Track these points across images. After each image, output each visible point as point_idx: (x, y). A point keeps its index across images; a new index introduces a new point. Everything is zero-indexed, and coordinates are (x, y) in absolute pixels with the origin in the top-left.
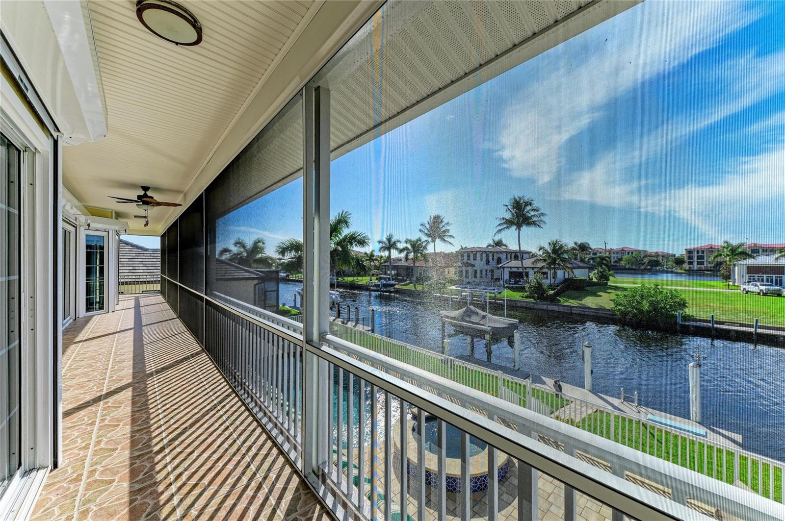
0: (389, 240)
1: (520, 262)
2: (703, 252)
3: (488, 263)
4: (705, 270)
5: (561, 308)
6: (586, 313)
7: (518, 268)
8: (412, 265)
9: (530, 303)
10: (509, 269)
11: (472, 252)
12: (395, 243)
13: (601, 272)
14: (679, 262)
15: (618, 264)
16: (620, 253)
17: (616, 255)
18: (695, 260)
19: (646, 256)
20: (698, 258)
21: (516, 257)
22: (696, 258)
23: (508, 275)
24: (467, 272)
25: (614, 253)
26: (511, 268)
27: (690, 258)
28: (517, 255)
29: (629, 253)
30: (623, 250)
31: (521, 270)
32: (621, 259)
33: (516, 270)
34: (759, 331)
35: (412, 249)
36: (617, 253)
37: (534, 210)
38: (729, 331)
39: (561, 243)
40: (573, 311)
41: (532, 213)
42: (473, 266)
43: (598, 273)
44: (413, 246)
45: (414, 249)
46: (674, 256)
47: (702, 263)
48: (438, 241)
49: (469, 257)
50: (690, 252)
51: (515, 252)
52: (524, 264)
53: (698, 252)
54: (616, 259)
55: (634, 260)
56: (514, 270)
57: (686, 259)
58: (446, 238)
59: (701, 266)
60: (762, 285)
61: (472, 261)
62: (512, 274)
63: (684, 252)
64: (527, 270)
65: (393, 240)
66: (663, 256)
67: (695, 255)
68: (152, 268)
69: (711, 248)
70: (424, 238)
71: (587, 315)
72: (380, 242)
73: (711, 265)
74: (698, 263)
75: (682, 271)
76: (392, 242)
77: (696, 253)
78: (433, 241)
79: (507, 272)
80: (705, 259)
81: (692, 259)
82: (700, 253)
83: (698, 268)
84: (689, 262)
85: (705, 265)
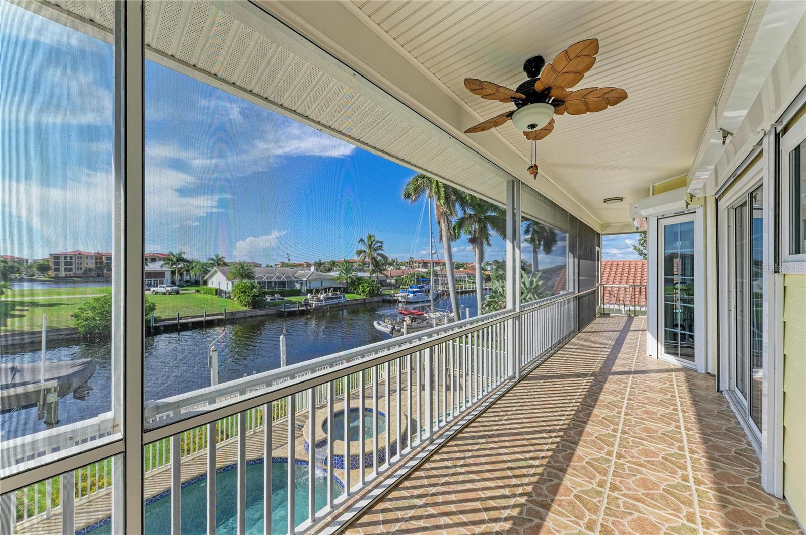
2: (71, 258)
4: (73, 277)
14: (43, 268)
18: (63, 267)
20: (67, 264)
22: (64, 264)
27: (57, 264)
34: (207, 318)
38: (187, 323)
46: (27, 261)
47: (70, 270)
50: (57, 257)
53: (66, 258)
57: (51, 264)
59: (69, 273)
60: (167, 287)
67: (62, 260)
69: (80, 254)
73: (80, 272)
74: (66, 270)
75: (47, 279)
77: (63, 259)
80: (73, 265)
81: (59, 265)
82: (68, 259)
83: (66, 275)
84: (55, 269)
85: (74, 271)
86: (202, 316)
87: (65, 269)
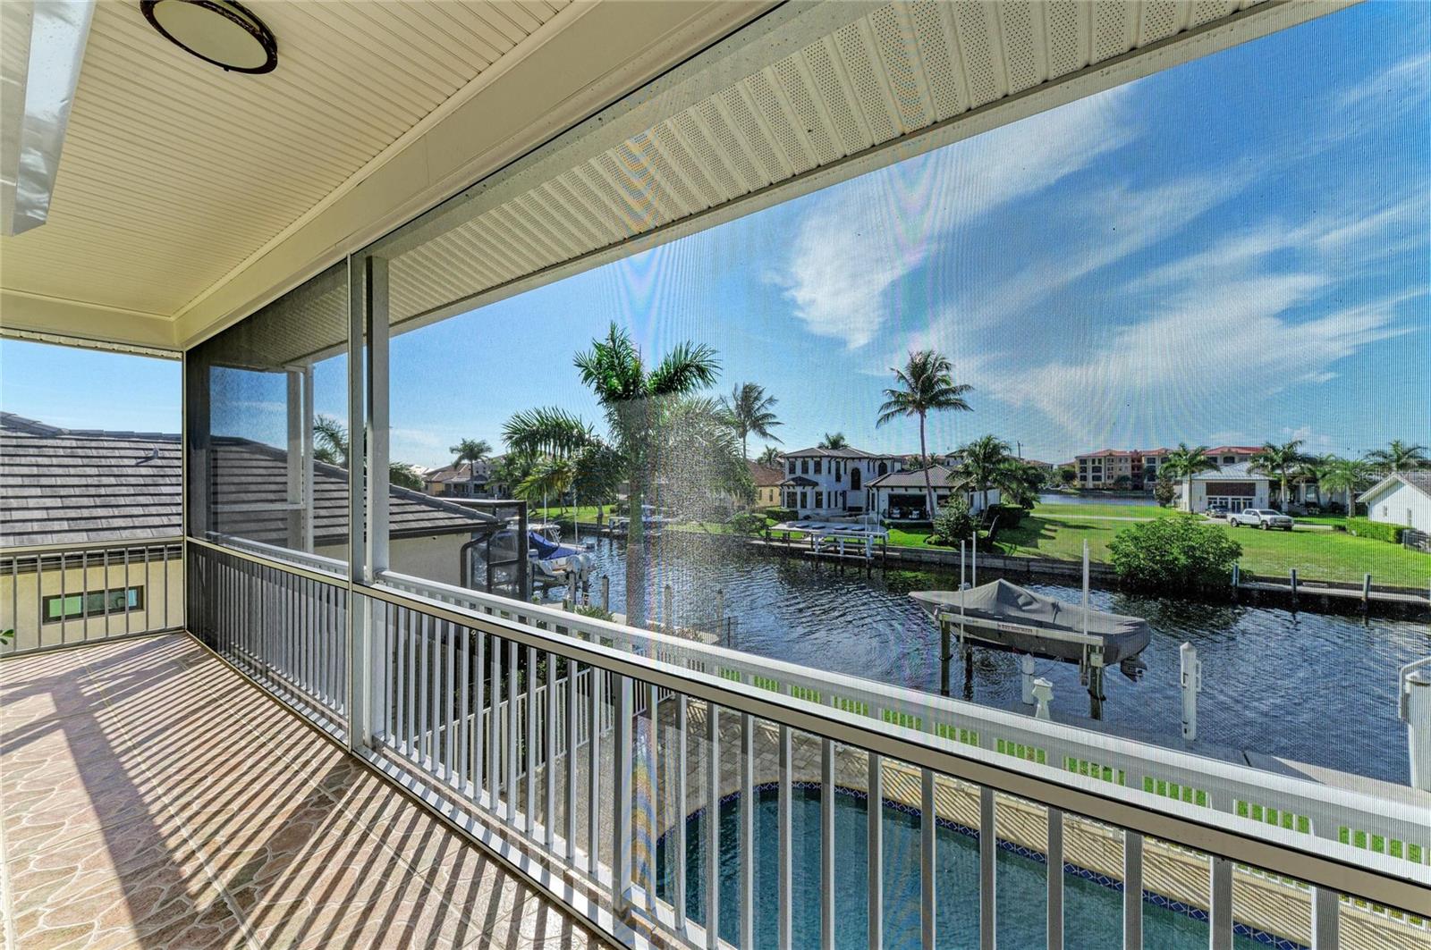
2: (1100, 463)
3: (838, 477)
4: (1102, 489)
5: (1007, 562)
6: (1056, 571)
7: (920, 488)
9: (946, 554)
10: (889, 491)
11: (812, 457)
14: (1068, 476)
18: (1090, 475)
20: (1095, 469)
22: (1091, 470)
23: (887, 502)
24: (804, 495)
26: (892, 488)
27: (1084, 470)
31: (912, 492)
34: (1372, 595)
38: (1317, 597)
39: (997, 442)
40: (1031, 569)
42: (815, 484)
47: (1099, 478)
48: (751, 434)
49: (805, 465)
50: (1083, 461)
53: (1094, 462)
56: (897, 492)
57: (1077, 470)
58: (769, 430)
59: (1099, 483)
60: (1263, 513)
61: (811, 475)
62: (895, 501)
63: (1073, 460)
67: (1090, 465)
68: (85, 502)
69: (1111, 455)
71: (1058, 574)
73: (1111, 481)
74: (1095, 478)
75: (1073, 491)
77: (1091, 462)
78: (743, 435)
79: (883, 497)
80: (1103, 472)
81: (1086, 472)
82: (1097, 464)
83: (1095, 485)
84: (1081, 477)
85: (1104, 481)
86: (1360, 588)
87: (1093, 477)
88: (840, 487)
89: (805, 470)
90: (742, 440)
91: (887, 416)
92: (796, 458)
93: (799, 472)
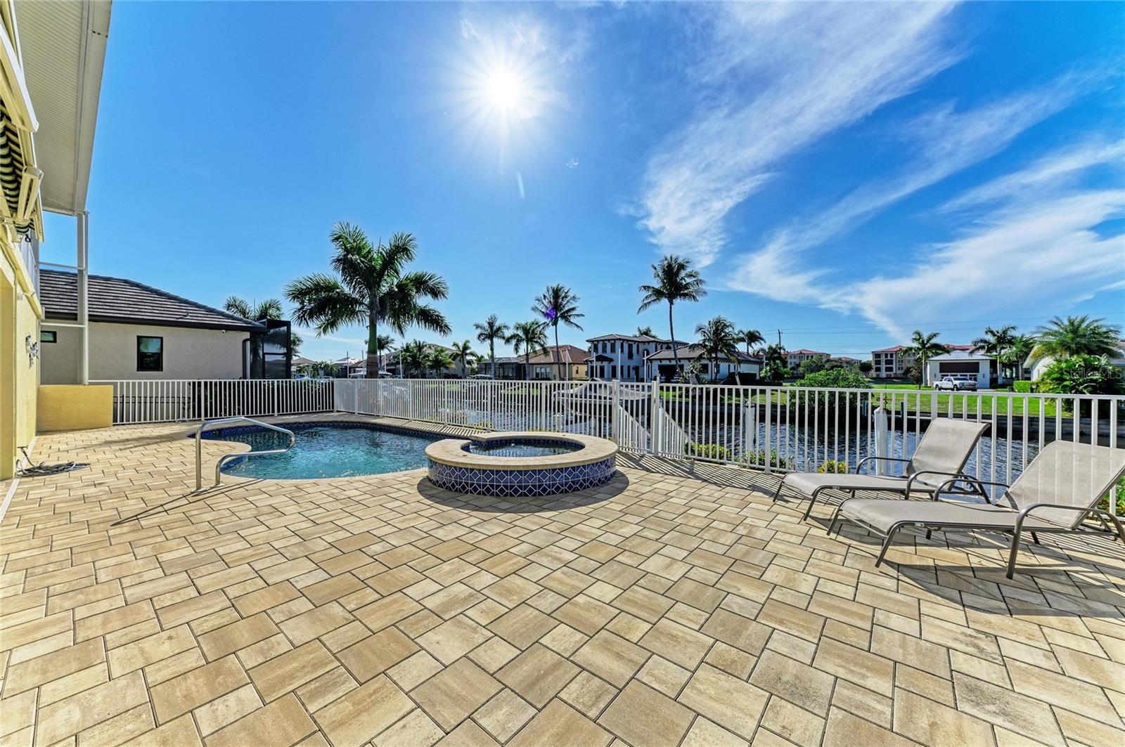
0: (491, 325)
1: (673, 353)
2: (892, 356)
3: (630, 356)
4: (893, 378)
7: (670, 360)
8: (525, 362)
10: (659, 362)
11: (609, 340)
12: (499, 329)
13: (774, 369)
14: (865, 368)
15: (795, 372)
16: (797, 357)
17: (793, 360)
18: (883, 366)
19: (828, 361)
20: (887, 362)
21: (669, 348)
22: (884, 363)
25: (791, 357)
26: (660, 360)
27: (878, 362)
28: (671, 345)
29: (808, 357)
30: (801, 353)
31: (673, 362)
32: (798, 365)
33: (667, 363)
35: (524, 337)
36: (795, 358)
37: (690, 276)
39: (725, 322)
41: (688, 280)
42: (610, 360)
43: (770, 371)
44: (526, 331)
45: (527, 337)
47: (891, 369)
48: (561, 322)
49: (604, 347)
50: (877, 355)
51: (667, 343)
52: (678, 354)
53: (886, 356)
54: (793, 365)
55: (814, 365)
56: (665, 362)
57: (873, 364)
58: (572, 319)
59: (890, 373)
60: (955, 379)
61: (608, 354)
63: (871, 356)
64: (682, 362)
65: (497, 324)
66: (847, 362)
67: (883, 358)
69: (900, 350)
70: (542, 320)
72: (477, 326)
73: (900, 371)
74: (888, 369)
76: (495, 328)
77: (884, 356)
78: (555, 324)
79: (655, 365)
80: (894, 363)
81: (880, 364)
82: (889, 358)
83: (887, 375)
84: (876, 368)
85: (894, 371)
87: (886, 368)
88: (632, 363)
89: (604, 350)
90: (554, 326)
91: (646, 305)
92: (598, 341)
93: (600, 352)
